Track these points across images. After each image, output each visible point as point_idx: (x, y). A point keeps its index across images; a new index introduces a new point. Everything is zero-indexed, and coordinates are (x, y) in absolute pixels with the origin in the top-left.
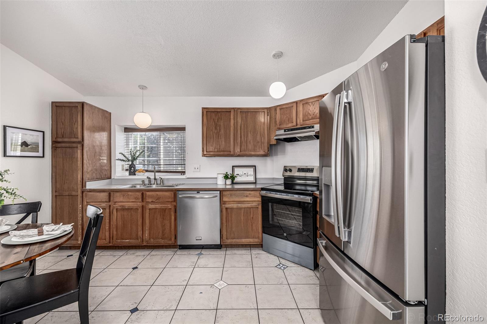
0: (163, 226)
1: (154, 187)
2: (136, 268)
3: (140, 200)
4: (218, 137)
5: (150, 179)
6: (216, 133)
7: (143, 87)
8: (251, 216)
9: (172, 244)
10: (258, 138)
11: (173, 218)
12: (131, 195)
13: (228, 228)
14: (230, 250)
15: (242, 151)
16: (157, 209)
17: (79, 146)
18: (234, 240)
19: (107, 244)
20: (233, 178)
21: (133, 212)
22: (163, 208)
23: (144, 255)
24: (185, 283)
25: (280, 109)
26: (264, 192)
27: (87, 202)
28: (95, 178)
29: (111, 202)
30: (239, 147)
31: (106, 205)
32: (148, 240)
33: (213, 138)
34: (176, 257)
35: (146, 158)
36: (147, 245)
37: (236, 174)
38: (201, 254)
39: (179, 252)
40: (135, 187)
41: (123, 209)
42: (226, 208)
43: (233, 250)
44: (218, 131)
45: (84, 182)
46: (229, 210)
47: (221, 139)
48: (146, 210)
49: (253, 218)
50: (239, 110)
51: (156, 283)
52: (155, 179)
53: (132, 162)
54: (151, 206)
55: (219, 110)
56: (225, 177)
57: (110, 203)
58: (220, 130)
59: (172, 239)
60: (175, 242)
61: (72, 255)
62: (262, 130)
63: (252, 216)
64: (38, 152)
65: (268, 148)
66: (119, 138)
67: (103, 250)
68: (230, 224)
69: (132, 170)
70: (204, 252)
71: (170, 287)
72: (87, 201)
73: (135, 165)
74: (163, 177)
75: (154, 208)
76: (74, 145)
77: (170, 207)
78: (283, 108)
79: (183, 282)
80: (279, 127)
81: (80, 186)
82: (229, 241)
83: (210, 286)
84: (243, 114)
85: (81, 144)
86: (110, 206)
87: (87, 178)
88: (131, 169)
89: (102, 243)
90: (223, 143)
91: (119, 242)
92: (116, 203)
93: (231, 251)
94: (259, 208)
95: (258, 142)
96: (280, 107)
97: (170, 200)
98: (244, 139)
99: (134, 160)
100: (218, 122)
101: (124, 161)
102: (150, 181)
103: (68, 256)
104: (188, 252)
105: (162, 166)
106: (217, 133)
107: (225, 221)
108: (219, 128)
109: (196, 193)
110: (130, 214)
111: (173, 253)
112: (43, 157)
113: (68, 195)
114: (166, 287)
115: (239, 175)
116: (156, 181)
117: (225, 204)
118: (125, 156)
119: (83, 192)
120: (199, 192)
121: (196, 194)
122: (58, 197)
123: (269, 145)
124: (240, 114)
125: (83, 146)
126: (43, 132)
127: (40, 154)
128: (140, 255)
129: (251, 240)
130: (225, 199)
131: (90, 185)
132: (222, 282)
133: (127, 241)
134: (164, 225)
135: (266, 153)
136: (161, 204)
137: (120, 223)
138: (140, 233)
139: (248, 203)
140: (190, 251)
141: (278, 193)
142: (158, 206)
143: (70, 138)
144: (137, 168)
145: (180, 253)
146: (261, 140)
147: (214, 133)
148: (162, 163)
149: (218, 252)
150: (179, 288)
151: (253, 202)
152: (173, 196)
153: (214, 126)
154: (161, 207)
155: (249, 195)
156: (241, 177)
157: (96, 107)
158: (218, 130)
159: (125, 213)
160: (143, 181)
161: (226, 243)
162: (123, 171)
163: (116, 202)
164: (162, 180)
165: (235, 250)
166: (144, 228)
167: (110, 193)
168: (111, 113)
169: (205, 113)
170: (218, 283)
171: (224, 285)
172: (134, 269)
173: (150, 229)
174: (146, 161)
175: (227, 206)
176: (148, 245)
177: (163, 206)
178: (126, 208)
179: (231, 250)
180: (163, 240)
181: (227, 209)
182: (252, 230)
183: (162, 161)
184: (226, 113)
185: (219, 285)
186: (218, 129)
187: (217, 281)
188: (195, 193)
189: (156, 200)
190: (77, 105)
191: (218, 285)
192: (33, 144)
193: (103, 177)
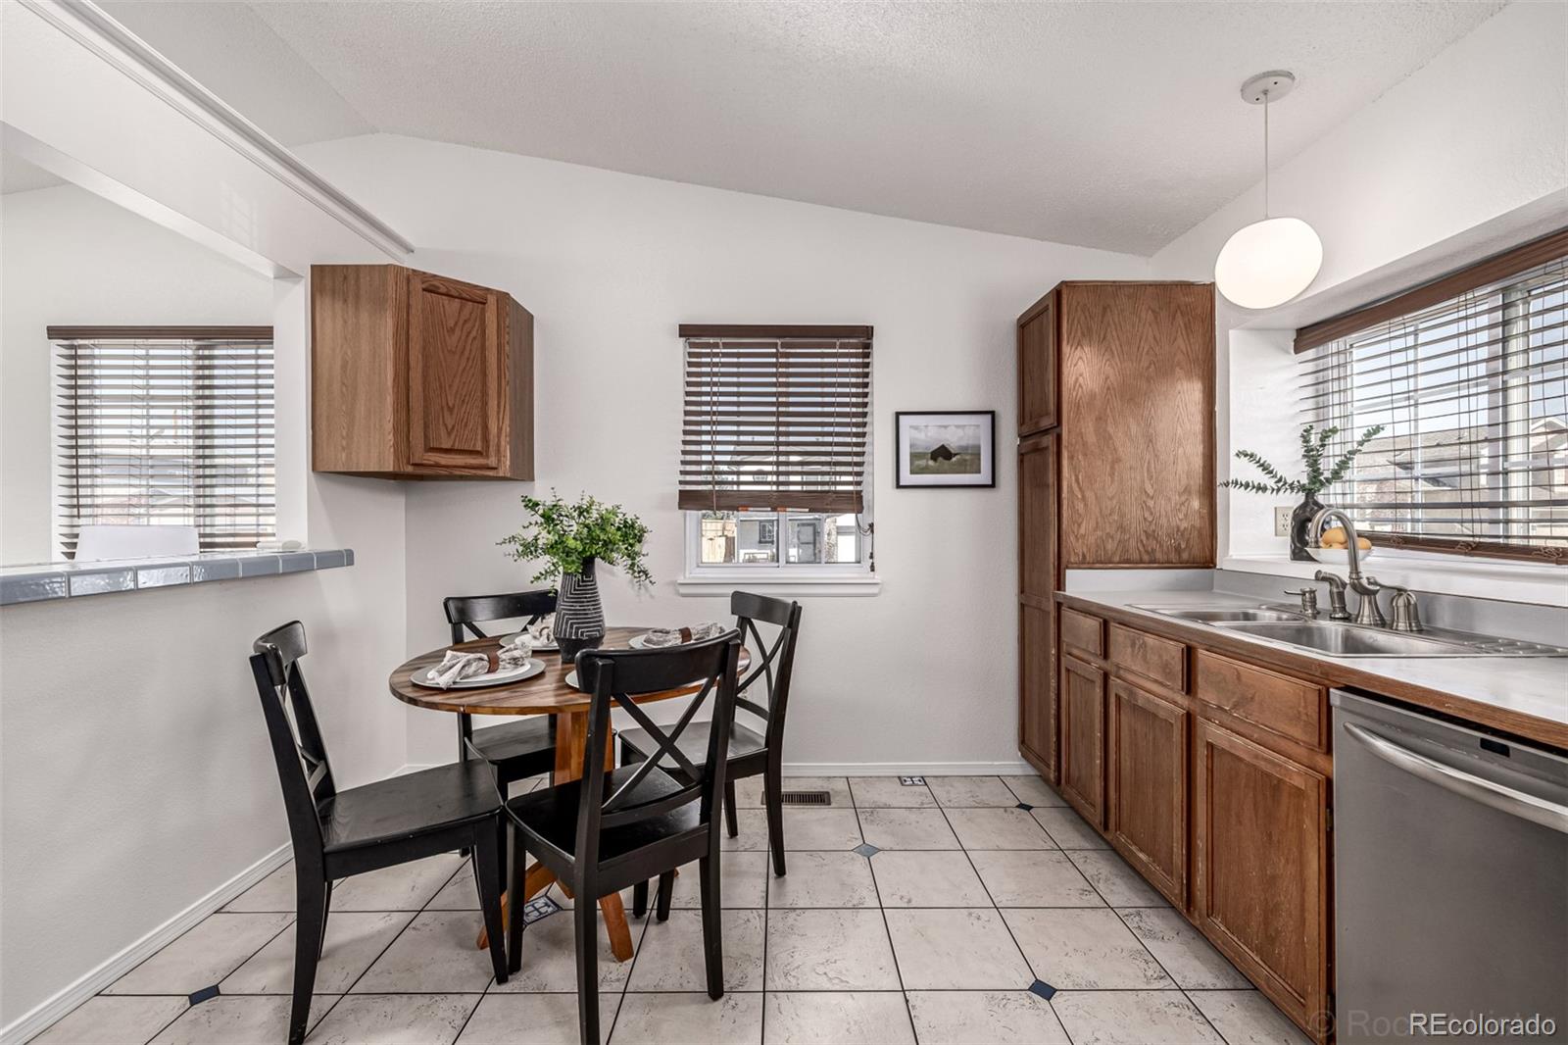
12: (1153, 650)
17: (1052, 441)
27: (1065, 643)
28: (1117, 559)
29: (1109, 662)
45: (1062, 567)
53: (1311, 490)
64: (979, 472)
72: (1065, 639)
75: (1226, 746)
76: (1045, 441)
81: (1052, 581)
85: (1055, 435)
87: (1077, 554)
88: (1302, 530)
99: (1322, 483)
101: (1261, 488)
102: (1338, 599)
109: (1478, 743)
112: (993, 485)
113: (1037, 608)
118: (1263, 466)
119: (1059, 605)
120: (1503, 748)
122: (1025, 608)
125: (1059, 438)
126: (993, 414)
127: (984, 477)
143: (1040, 417)
152: (1312, 712)
154: (1257, 757)
157: (1120, 286)
160: (1308, 595)
163: (1119, 666)
166: (1194, 836)
167: (1105, 622)
168: (1214, 286)
188: (1463, 741)
192: (965, 449)
193: (1159, 555)
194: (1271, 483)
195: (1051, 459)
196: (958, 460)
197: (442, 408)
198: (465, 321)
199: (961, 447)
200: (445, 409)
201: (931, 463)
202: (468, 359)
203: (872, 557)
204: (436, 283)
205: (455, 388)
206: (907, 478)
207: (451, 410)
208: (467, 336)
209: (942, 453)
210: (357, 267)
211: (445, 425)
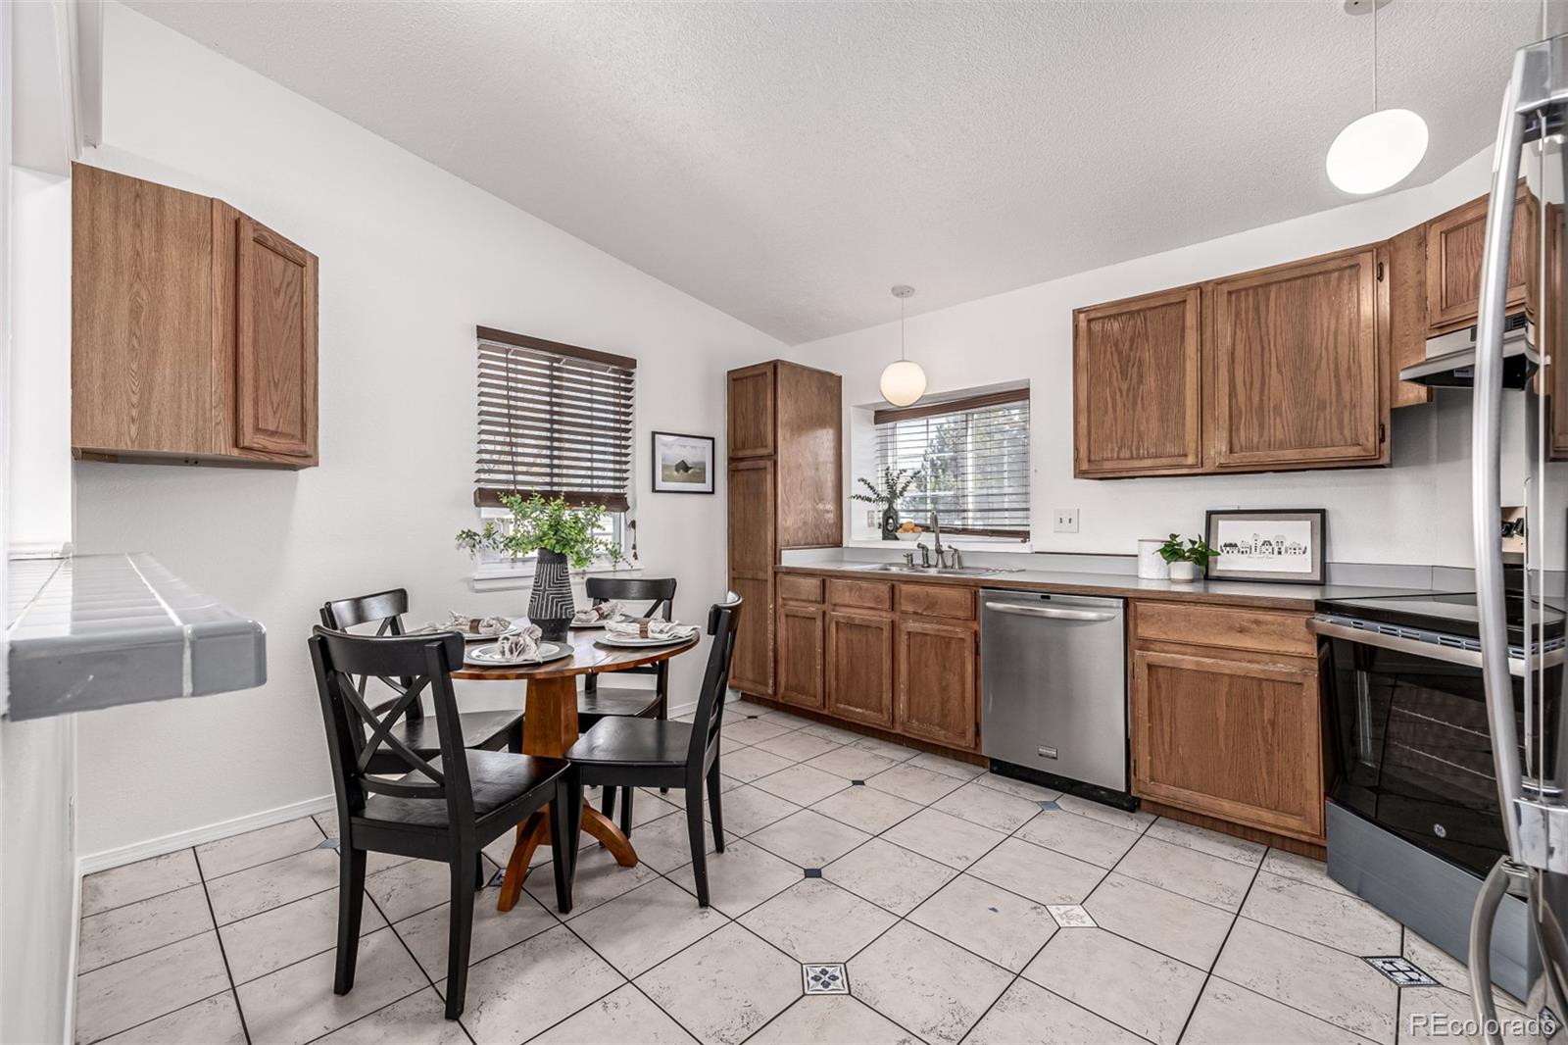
0: (944, 689)
1: (932, 572)
2: (862, 783)
3: (887, 605)
4: (1135, 404)
5: (928, 550)
6: (1124, 394)
7: (901, 292)
8: (1263, 712)
9: (966, 747)
10: (1324, 386)
11: (969, 668)
12: (867, 590)
13: (1160, 741)
14: (1169, 827)
15: (1237, 447)
16: (929, 638)
17: (769, 464)
18: (1188, 792)
19: (818, 708)
20: (1202, 556)
21: (870, 636)
22: (944, 634)
23: (892, 761)
24: (961, 865)
25: (1447, 233)
26: (1330, 619)
27: (783, 599)
28: (802, 543)
29: (827, 604)
30: (1225, 434)
31: (817, 609)
32: (906, 720)
33: (1115, 410)
34: (971, 789)
35: (929, 493)
36: (903, 733)
37: (1221, 543)
38: (1053, 805)
39: (989, 780)
40: (886, 569)
41: (851, 625)
42: (1150, 667)
43: (1183, 831)
44: (1135, 381)
45: (778, 549)
46: (1162, 675)
47: (1143, 409)
48: (900, 635)
49: (1273, 724)
50: (1226, 288)
51: (887, 836)
52: (939, 551)
53: (890, 501)
54: (913, 625)
55: (1134, 307)
56: (1163, 551)
57: (825, 607)
58: (1141, 376)
59: (967, 733)
60: (976, 744)
61: (756, 717)
62: (1344, 350)
63: (1268, 715)
64: (704, 482)
65: (1382, 428)
66: (861, 437)
67: (812, 722)
68: (1167, 729)
69: (890, 528)
70: (1066, 802)
71: (918, 859)
72: (784, 596)
73: (896, 512)
74: (961, 547)
75: (920, 631)
76: (761, 463)
77: (961, 636)
78: (1461, 226)
79: (955, 859)
80: (1437, 318)
81: (770, 559)
82: (1163, 792)
83: (1035, 905)
84: (1243, 298)
85: (773, 461)
86: (824, 613)
87: (785, 541)
88: (887, 523)
89: (810, 704)
90: (1154, 424)
91: (842, 709)
92: (837, 608)
93: (1171, 830)
94: (1306, 686)
95: (1322, 406)
96: (1445, 226)
97: (961, 614)
98: (1250, 398)
99: (895, 498)
100: (1131, 349)
101: (869, 499)
102: (926, 557)
103: (749, 717)
104: (1013, 788)
105: (970, 514)
106: (1129, 389)
107: (1147, 713)
108: (1135, 369)
109: (1039, 598)
110: (865, 640)
111: (967, 777)
112: (713, 493)
113: (753, 579)
114: (905, 854)
115: (1236, 545)
116: (942, 557)
117: (1148, 650)
118: (872, 488)
119: (776, 574)
120: (1048, 597)
121: (1036, 600)
122: (737, 581)
123: (1386, 412)
124: (1229, 301)
125: (775, 463)
126: (713, 439)
127: (707, 486)
128: (882, 758)
129: (1267, 816)
130: (1145, 631)
131: (791, 559)
132: (1079, 910)
133: (858, 710)
134: (947, 686)
135: (1365, 450)
136: (938, 623)
137: (844, 662)
138: (887, 697)
139: (1250, 656)
140: (1021, 786)
141: (1400, 630)
142: (930, 627)
143: (755, 447)
144: (902, 521)
145: (988, 784)
146: (1339, 393)
147: (1118, 394)
148: (970, 507)
149: (1118, 817)
150: (938, 870)
151: (1276, 658)
152: (969, 602)
153: (1118, 367)
154: (938, 630)
155: (1254, 626)
156: (1245, 555)
157: (803, 368)
158: (1131, 379)
159: (855, 636)
160: (910, 557)
161: (1149, 795)
162: (872, 528)
163: (835, 605)
164: (956, 556)
165: (1189, 832)
166: (897, 684)
167: (824, 580)
168: (840, 377)
169: (1083, 324)
170: (1063, 909)
171: (1084, 922)
172: (855, 783)
173: (910, 691)
174: (929, 501)
175: (1153, 656)
176: (907, 735)
177: (944, 631)
178: (857, 622)
179: (1175, 828)
180: (943, 732)
181: (1153, 670)
182: (1270, 773)
183: (970, 499)
184: (1164, 309)
185: (1065, 913)
186: (1135, 376)
187: (1066, 900)
188: (1034, 598)
189: (925, 610)
190: (765, 370)
191: (1062, 912)
192: (696, 464)
193: (821, 540)
194: (874, 497)
195: (769, 478)
196: (692, 473)
197: (269, 382)
198: (289, 284)
199: (695, 464)
200: (272, 384)
201: (675, 473)
202: (291, 327)
203: (634, 547)
204: (265, 234)
205: (280, 360)
206: (660, 485)
207: (276, 385)
208: (290, 302)
209: (683, 467)
210: (160, 189)
211: (272, 403)
